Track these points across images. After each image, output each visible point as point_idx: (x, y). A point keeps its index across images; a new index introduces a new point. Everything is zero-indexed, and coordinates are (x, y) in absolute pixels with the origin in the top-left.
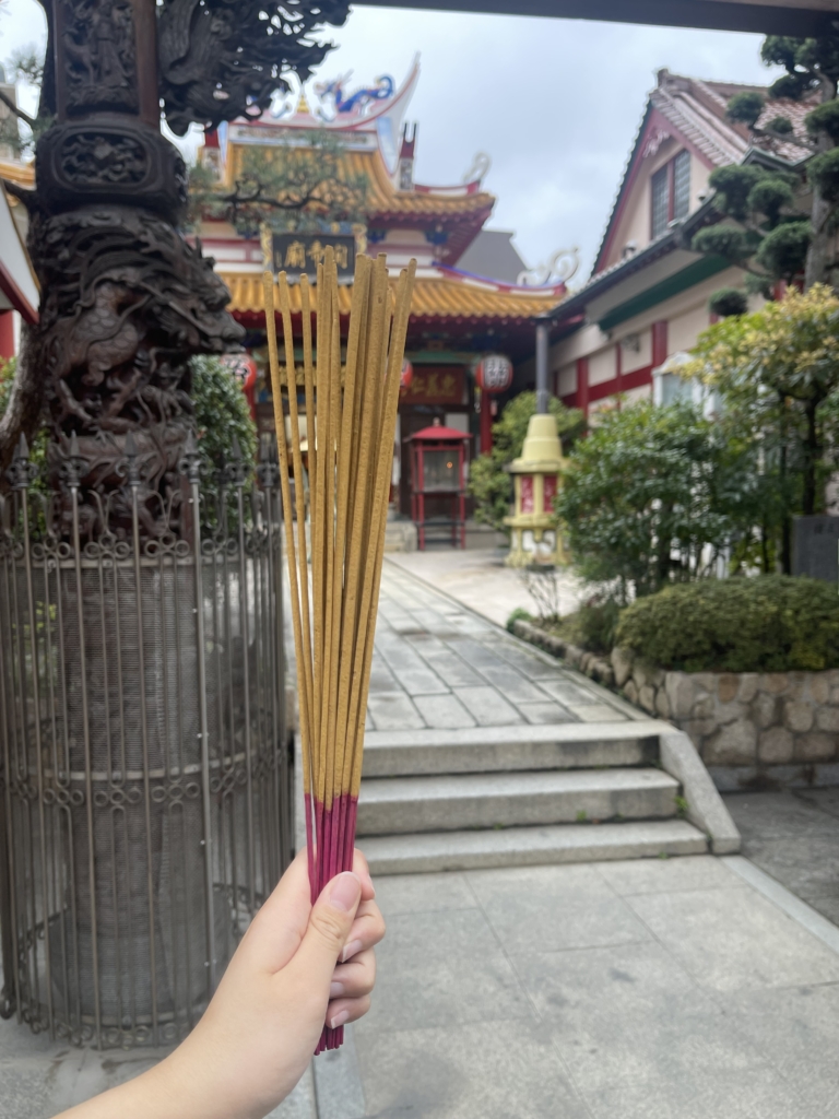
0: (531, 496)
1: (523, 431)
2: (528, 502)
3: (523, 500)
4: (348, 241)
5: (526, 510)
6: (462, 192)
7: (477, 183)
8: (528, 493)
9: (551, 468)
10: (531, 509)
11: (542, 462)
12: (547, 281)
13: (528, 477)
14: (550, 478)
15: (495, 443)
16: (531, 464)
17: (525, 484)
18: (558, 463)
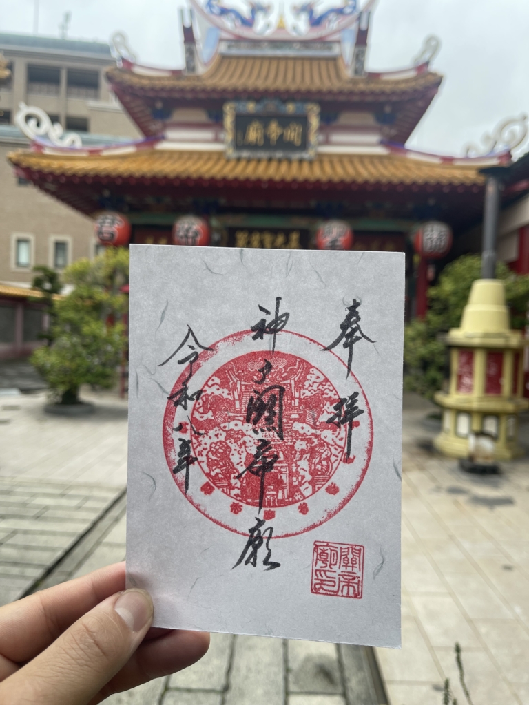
0: (471, 374)
1: (463, 297)
2: (466, 380)
3: (460, 377)
4: (303, 120)
5: (463, 390)
6: (412, 74)
7: (427, 64)
8: (465, 370)
9: (498, 342)
10: (470, 388)
11: (486, 335)
12: (492, 150)
13: (467, 351)
14: (495, 355)
15: (430, 308)
16: (472, 337)
17: (464, 359)
18: (506, 338)
